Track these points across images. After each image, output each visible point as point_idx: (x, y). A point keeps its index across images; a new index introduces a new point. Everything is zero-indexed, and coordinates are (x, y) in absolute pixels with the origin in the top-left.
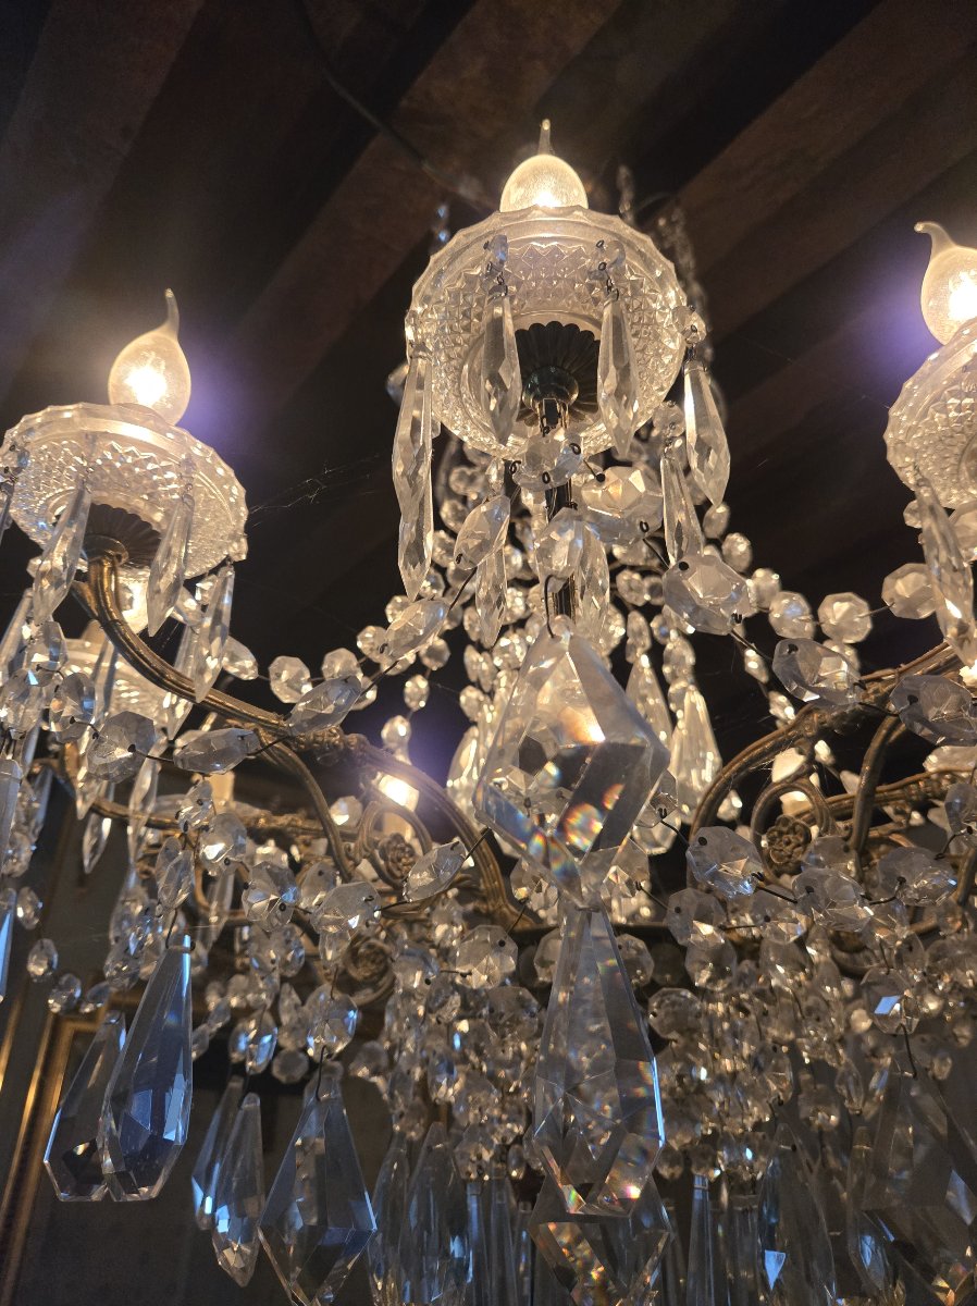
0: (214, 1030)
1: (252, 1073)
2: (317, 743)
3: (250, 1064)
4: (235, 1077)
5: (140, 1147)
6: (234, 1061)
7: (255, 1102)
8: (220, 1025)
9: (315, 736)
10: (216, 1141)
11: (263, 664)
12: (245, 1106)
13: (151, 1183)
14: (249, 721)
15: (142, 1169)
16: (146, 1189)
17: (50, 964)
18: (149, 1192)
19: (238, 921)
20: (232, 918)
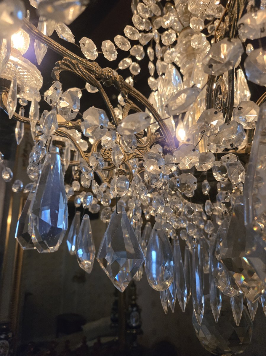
0: (69, 197)
1: (85, 208)
2: (103, 75)
3: (85, 205)
4: (77, 211)
5: (48, 232)
6: (77, 207)
7: (87, 217)
8: (71, 196)
9: (102, 72)
10: (73, 230)
11: (77, 39)
12: (84, 218)
13: (54, 245)
14: (74, 60)
15: (50, 240)
16: (52, 248)
17: (10, 176)
18: (54, 248)
19: (74, 164)
20: (71, 163)
